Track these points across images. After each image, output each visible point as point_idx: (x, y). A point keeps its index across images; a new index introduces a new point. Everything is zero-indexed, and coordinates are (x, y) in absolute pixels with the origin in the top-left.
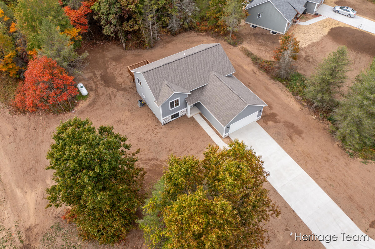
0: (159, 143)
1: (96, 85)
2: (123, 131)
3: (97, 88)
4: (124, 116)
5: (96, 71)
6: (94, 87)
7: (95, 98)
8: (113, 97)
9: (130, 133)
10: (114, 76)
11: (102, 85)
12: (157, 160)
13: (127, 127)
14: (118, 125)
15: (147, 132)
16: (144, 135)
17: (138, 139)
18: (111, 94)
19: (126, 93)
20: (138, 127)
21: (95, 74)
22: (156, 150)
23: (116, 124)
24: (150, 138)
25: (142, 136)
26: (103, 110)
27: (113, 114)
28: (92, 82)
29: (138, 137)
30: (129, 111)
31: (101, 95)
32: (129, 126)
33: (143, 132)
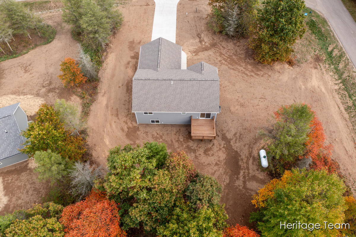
0: (222, 76)
1: (247, 163)
2: (242, 97)
3: (248, 158)
4: (237, 108)
5: (241, 188)
6: (251, 161)
7: (254, 144)
8: (238, 135)
9: (238, 92)
10: (225, 166)
11: (242, 160)
12: (229, 67)
13: (238, 98)
14: (244, 103)
15: (226, 87)
16: (228, 86)
17: (234, 86)
18: (238, 141)
19: (225, 132)
20: (230, 94)
21: (244, 182)
22: (226, 73)
23: (245, 105)
24: (226, 81)
25: (231, 86)
26: (251, 125)
27: (244, 115)
28: (251, 171)
29: (234, 87)
30: (231, 111)
31: (248, 144)
32: (237, 98)
33: (228, 88)
